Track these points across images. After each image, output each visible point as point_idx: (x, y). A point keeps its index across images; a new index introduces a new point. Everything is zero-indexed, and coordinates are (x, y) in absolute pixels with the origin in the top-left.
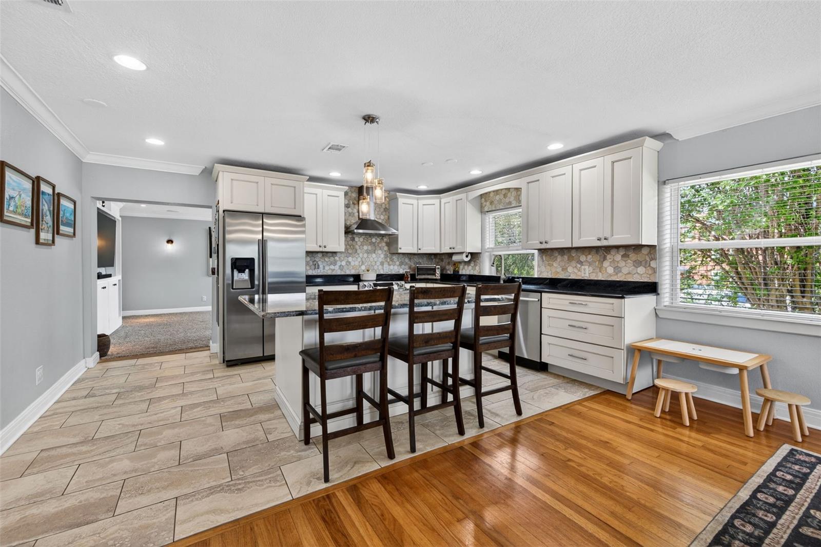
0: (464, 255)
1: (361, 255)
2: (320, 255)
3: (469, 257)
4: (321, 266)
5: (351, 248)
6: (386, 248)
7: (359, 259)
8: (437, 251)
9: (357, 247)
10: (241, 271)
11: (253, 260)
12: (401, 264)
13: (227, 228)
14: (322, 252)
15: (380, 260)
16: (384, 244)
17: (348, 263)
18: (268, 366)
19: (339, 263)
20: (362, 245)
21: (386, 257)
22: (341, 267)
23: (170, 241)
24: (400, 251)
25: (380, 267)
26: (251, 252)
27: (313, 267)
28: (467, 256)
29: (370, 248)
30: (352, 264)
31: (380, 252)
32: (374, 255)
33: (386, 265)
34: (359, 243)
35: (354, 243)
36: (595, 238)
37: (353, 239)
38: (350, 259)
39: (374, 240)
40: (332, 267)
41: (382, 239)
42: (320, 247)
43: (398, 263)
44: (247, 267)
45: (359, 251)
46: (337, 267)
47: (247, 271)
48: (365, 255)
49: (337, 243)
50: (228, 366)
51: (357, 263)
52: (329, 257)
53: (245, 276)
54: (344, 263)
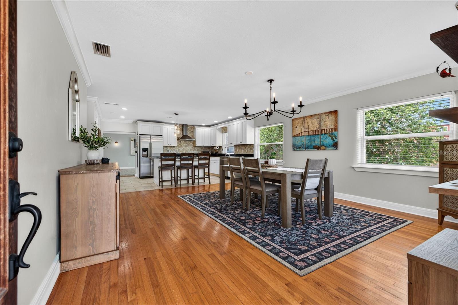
0: (217, 147)
1: (183, 147)
2: (169, 147)
3: (219, 147)
4: (169, 151)
5: (179, 145)
6: (192, 145)
7: (183, 148)
8: (209, 146)
9: (182, 145)
10: (145, 151)
11: (148, 148)
12: (198, 150)
13: (141, 138)
14: (170, 146)
15: (190, 149)
16: (191, 144)
17: (179, 150)
18: (152, 179)
19: (175, 150)
20: (184, 144)
21: (192, 148)
22: (176, 151)
23: (116, 142)
24: (196, 146)
25: (190, 151)
26: (147, 146)
27: (167, 151)
28: (218, 147)
29: (186, 145)
30: (180, 150)
31: (190, 146)
32: (188, 147)
33: (192, 151)
34: (183, 143)
35: (181, 143)
36: (239, 142)
37: (180, 142)
38: (179, 148)
39: (188, 142)
40: (173, 151)
41: (191, 142)
42: (169, 144)
43: (197, 150)
44: (146, 151)
45: (182, 146)
46: (175, 151)
47: (146, 152)
48: (185, 147)
49: (174, 143)
50: (141, 178)
51: (182, 150)
52: (172, 148)
53: (146, 153)
54: (177, 150)
